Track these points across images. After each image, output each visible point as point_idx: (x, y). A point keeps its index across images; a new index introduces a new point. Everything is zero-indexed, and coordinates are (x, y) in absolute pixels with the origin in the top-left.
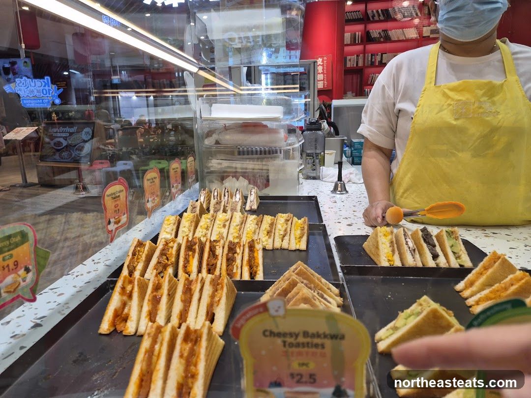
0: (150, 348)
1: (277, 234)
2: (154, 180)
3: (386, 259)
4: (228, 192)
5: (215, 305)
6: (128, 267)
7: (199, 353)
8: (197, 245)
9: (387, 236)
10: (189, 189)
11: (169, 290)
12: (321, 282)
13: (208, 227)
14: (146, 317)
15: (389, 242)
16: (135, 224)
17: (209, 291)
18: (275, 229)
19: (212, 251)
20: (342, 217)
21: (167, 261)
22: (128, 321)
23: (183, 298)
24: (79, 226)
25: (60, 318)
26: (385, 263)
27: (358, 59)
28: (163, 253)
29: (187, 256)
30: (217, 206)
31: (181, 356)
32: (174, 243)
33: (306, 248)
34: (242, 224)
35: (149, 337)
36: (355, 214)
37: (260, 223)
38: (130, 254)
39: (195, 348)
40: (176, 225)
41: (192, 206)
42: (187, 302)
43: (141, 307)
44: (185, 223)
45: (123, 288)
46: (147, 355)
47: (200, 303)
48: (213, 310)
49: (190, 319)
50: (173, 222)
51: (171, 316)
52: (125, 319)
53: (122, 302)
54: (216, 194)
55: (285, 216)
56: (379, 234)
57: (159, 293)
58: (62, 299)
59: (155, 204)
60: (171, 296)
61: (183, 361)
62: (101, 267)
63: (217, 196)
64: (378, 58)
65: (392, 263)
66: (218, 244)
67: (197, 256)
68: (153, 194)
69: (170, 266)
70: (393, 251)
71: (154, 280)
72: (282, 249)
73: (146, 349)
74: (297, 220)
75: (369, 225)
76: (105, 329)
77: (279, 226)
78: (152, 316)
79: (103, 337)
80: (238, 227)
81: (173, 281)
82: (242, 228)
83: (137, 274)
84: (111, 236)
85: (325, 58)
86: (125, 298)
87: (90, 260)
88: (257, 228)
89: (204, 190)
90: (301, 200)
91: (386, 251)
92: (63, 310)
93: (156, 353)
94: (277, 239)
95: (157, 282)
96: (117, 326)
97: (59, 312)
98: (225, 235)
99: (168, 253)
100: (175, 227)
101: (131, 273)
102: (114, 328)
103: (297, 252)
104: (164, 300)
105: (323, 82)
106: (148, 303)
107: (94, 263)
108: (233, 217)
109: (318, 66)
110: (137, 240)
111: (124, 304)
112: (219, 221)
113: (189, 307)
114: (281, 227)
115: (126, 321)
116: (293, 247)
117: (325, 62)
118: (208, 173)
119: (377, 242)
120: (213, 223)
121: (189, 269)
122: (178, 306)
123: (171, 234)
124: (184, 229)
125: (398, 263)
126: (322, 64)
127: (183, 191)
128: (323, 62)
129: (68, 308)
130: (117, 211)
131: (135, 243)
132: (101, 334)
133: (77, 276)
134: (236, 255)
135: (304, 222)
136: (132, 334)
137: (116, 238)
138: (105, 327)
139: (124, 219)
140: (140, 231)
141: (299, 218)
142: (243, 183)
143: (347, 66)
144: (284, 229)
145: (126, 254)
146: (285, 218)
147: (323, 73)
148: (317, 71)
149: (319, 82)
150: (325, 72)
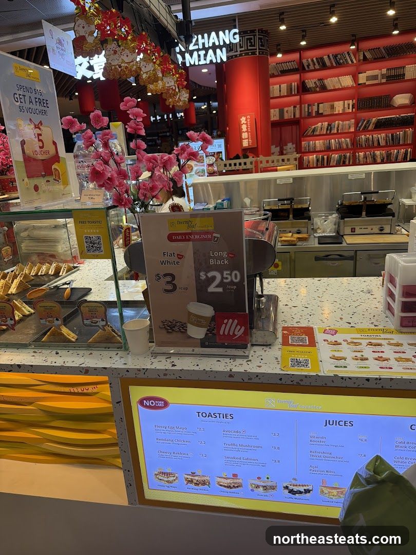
27: (294, 110)
64: (315, 108)
85: (248, 117)
105: (247, 140)
109: (242, 124)
117: (248, 120)
126: (245, 122)
128: (246, 120)
143: (285, 118)
147: (247, 131)
148: (242, 129)
149: (243, 141)
150: (249, 130)
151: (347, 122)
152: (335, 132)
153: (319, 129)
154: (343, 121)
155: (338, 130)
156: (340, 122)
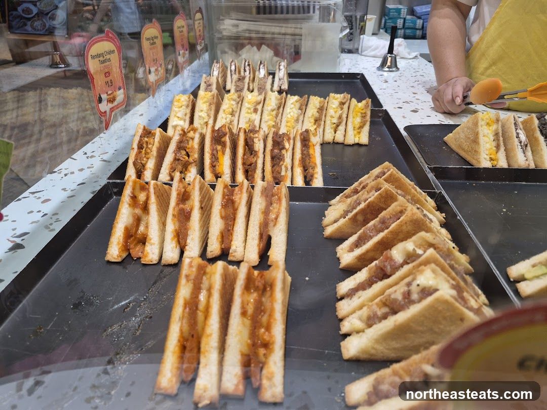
0: (192, 298)
1: (328, 122)
2: (155, 40)
3: (488, 157)
4: (249, 65)
5: (271, 224)
6: (134, 164)
7: (272, 310)
8: (228, 136)
9: (490, 126)
10: (198, 60)
11: (201, 202)
12: (416, 190)
13: (233, 111)
14: (172, 239)
15: (494, 133)
16: (135, 105)
17: (261, 203)
18: (325, 116)
19: (249, 145)
20: (401, 101)
21: (187, 158)
22: (147, 244)
23: (223, 214)
24: (59, 105)
25: (49, 237)
26: (486, 164)
28: (180, 147)
29: (215, 152)
30: (239, 84)
31: (244, 313)
32: (194, 133)
33: (368, 142)
34: (279, 108)
35: (188, 281)
36: (417, 96)
37: (304, 107)
38: (135, 146)
39: (264, 299)
40: (190, 108)
41: (205, 82)
42: (229, 219)
43: (163, 224)
44: (202, 106)
45: (134, 198)
46: (187, 309)
47: (248, 221)
48: (268, 231)
49: (236, 242)
50: (185, 103)
51: (208, 238)
52: (143, 241)
53: (134, 217)
54: (233, 68)
55: (340, 97)
56: (481, 123)
57: (187, 207)
58: (48, 208)
59: (159, 77)
60: (206, 210)
61: (248, 322)
62: (97, 163)
63: (235, 70)
65: (495, 163)
66: (257, 135)
67: (228, 151)
68: (155, 61)
69: (193, 165)
70: (498, 147)
71: (179, 187)
72: (335, 143)
73: (185, 300)
74: (356, 102)
75: (440, 111)
76: (115, 256)
77: (331, 112)
78: (181, 238)
79: (114, 266)
80: (274, 113)
81: (205, 188)
82: (280, 115)
83: (148, 175)
84: (106, 120)
86: (138, 211)
87: (80, 152)
88: (301, 114)
89: (217, 62)
90: (342, 78)
91: (488, 146)
92: (51, 224)
93: (202, 306)
94: (329, 129)
95: (183, 190)
96: (131, 251)
97: (47, 227)
98: (257, 123)
99: (188, 146)
100: (188, 111)
101: (139, 175)
102: (127, 253)
103: (356, 148)
104: (196, 215)
106: (173, 220)
107: (87, 157)
108: (267, 99)
110: (142, 127)
111: (138, 221)
112: (249, 103)
113: (234, 225)
114: (334, 113)
115: (144, 244)
116: (351, 139)
118: (220, 39)
119: (477, 134)
120: (239, 105)
121: (218, 169)
122: (217, 225)
123: (185, 121)
124: (201, 114)
125: (503, 163)
127: (191, 62)
129: (57, 220)
130: (110, 84)
131: (140, 131)
132: (109, 262)
133: (66, 175)
134: (284, 152)
135: (366, 106)
136: (155, 262)
137: (112, 124)
138: (114, 252)
139: (120, 95)
140: (142, 115)
141: (359, 101)
142: (267, 53)
144: (337, 115)
145: (129, 145)
146: (339, 100)
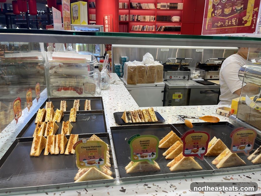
2: (30, 95)
27: (126, 17)
64: (136, 17)
85: (109, 16)
87: (4, 131)
92: (2, 151)
105: (108, 29)
109: (105, 20)
117: (109, 18)
126: (107, 19)
128: (108, 18)
129: (4, 150)
130: (18, 111)
133: (1, 138)
139: (20, 113)
143: (121, 21)
147: (108, 24)
148: (105, 22)
149: (106, 29)
150: (109, 24)
151: (151, 26)
152: (146, 30)
153: (138, 28)
154: (149, 26)
155: (147, 30)
156: (148, 26)
